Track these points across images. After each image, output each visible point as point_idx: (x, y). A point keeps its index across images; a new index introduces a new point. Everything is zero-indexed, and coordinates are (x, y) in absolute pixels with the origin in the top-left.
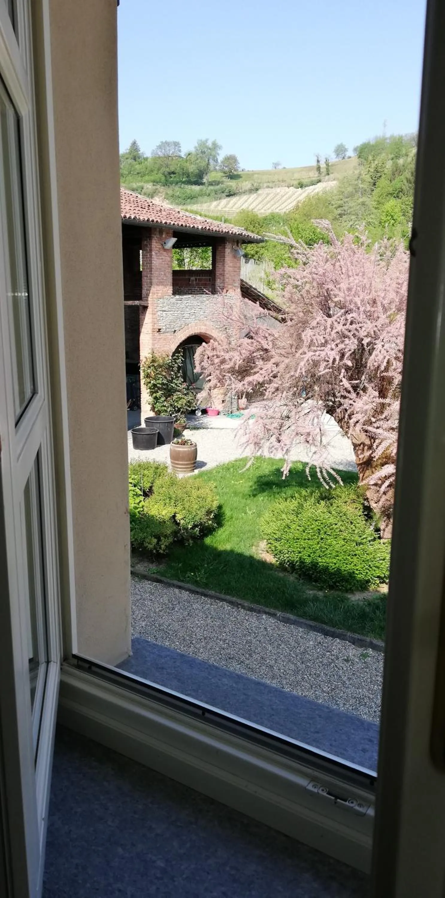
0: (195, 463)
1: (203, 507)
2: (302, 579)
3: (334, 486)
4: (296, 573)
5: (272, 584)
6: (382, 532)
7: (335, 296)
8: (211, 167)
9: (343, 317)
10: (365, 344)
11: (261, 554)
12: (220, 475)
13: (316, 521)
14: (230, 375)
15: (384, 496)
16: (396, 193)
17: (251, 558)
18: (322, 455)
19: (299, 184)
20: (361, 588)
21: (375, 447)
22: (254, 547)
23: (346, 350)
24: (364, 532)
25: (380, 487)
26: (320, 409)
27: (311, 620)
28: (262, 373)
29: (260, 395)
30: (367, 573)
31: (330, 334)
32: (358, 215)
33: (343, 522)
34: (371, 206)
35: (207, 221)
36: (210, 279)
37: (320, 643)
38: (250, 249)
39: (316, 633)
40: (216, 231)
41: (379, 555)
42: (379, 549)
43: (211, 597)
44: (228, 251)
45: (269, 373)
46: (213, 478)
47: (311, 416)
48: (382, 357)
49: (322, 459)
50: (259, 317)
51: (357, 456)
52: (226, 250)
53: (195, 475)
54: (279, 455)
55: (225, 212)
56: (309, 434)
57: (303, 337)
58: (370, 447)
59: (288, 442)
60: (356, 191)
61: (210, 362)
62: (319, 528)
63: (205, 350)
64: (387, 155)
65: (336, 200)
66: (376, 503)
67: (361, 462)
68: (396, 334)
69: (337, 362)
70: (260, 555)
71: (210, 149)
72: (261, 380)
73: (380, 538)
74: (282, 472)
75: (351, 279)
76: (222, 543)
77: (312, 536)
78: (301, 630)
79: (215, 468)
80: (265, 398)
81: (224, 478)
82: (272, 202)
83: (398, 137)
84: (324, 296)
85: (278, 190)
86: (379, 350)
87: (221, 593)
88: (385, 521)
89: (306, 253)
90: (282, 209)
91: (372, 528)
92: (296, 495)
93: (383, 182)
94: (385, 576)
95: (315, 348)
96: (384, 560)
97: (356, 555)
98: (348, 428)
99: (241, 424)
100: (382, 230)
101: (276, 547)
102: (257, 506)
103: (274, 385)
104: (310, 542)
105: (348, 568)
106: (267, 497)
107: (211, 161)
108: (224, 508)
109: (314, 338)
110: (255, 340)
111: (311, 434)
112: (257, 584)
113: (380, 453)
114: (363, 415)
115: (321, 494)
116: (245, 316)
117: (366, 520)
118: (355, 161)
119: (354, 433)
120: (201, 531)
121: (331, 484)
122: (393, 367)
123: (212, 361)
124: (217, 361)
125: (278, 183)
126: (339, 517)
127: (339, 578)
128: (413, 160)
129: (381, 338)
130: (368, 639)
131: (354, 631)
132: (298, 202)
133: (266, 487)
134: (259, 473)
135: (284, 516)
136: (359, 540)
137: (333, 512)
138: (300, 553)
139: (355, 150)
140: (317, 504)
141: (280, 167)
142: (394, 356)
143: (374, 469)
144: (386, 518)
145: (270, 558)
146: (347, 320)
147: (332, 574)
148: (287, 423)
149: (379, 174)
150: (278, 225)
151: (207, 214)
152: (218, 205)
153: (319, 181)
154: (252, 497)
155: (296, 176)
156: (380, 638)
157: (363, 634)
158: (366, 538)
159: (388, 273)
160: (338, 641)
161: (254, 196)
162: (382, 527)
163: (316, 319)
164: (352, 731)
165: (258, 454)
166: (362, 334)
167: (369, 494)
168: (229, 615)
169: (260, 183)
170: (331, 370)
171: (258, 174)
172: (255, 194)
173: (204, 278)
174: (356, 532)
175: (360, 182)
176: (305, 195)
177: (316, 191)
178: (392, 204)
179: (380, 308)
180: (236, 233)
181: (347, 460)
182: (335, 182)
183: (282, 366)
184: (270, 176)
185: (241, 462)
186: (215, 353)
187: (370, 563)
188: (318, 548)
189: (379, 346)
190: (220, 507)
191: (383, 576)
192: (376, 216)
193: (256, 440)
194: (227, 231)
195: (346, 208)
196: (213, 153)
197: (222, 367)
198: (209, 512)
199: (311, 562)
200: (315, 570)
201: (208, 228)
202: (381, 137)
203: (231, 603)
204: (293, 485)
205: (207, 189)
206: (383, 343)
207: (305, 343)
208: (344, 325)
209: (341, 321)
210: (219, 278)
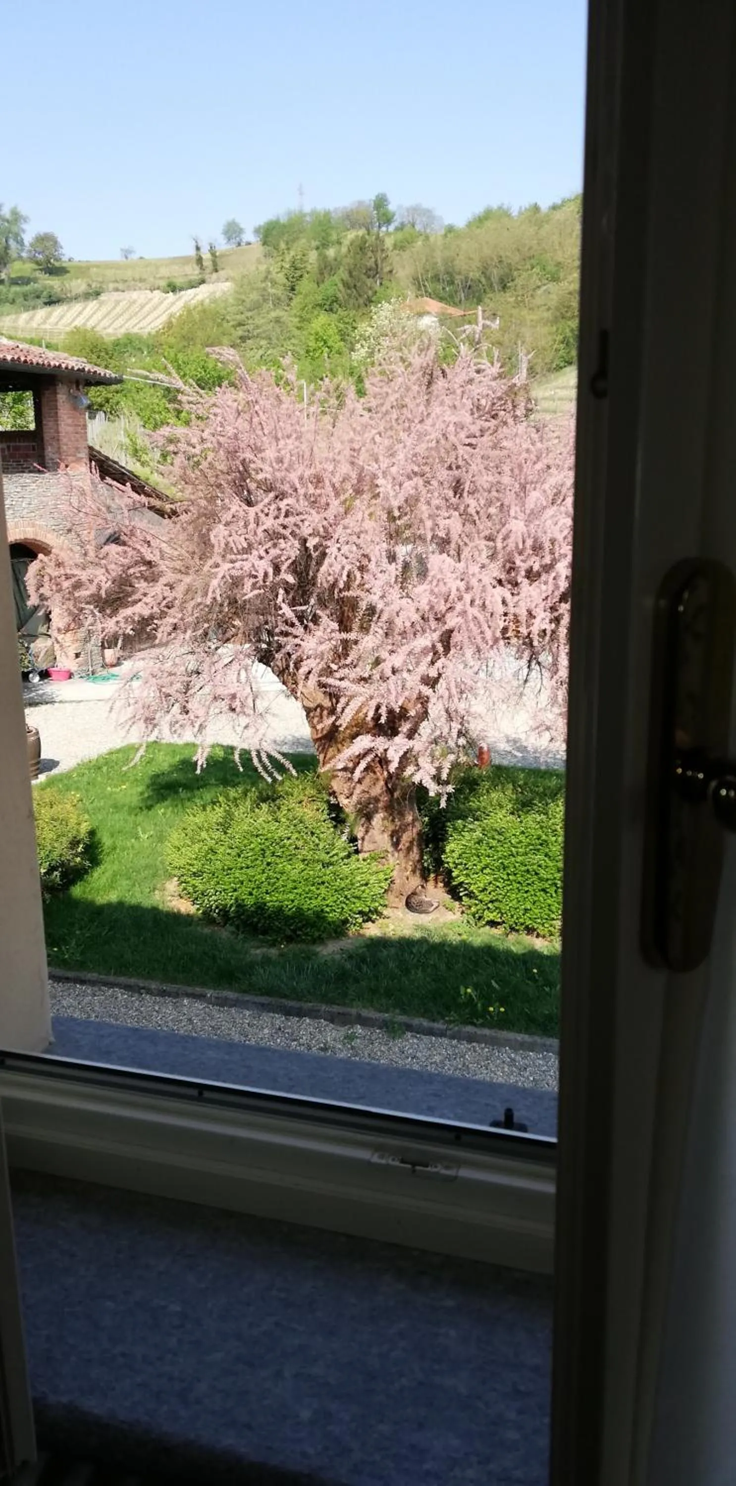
0: (38, 763)
1: (64, 836)
2: (243, 933)
3: (280, 778)
4: (231, 925)
5: (194, 947)
6: (360, 842)
7: (259, 470)
8: (13, 253)
9: (273, 507)
10: (312, 548)
11: (171, 901)
12: (85, 779)
13: (257, 836)
14: (92, 607)
15: (358, 785)
16: (328, 303)
17: (155, 911)
18: (258, 730)
19: (169, 286)
20: (336, 932)
21: (339, 710)
22: (157, 892)
23: (283, 558)
24: (333, 845)
25: (352, 773)
26: (249, 656)
27: (262, 995)
28: (147, 601)
29: (147, 639)
30: (343, 908)
31: (255, 533)
32: (270, 339)
33: (300, 833)
34: (290, 324)
35: (21, 346)
36: (33, 447)
37: (280, 1029)
38: (95, 394)
39: (272, 1014)
40: (38, 364)
41: (358, 878)
42: (359, 868)
43: (93, 983)
44: (62, 398)
45: (158, 601)
46: (74, 786)
47: (235, 666)
48: (339, 567)
49: (259, 735)
50: (134, 508)
51: (314, 727)
52: (59, 396)
53: (41, 783)
54: (188, 736)
55: (45, 331)
56: (234, 697)
57: (213, 540)
58: (332, 711)
59: (201, 712)
60: (265, 300)
61: (54, 587)
62: (263, 846)
63: (43, 568)
64: (309, 241)
65: (234, 314)
66: (348, 797)
67: (320, 735)
68: (357, 530)
69: (271, 578)
70: (169, 904)
71: (8, 221)
72: (146, 613)
73: (357, 852)
74: (196, 763)
75: (282, 443)
76: (101, 893)
77: (252, 862)
78: (247, 1013)
79: (75, 768)
80: (157, 641)
81: (93, 784)
82: (126, 316)
83: (323, 212)
84: (239, 472)
85: (134, 295)
86: (333, 556)
87: (108, 974)
88: (363, 825)
89: (202, 401)
90: (144, 328)
91: (344, 838)
92: (221, 799)
93: (306, 285)
94: (370, 911)
95: (233, 557)
96: (366, 884)
97: (323, 883)
98: (296, 683)
99: (120, 689)
100: (311, 364)
101: (194, 886)
102: (155, 824)
103: (170, 620)
104: (250, 872)
105: (312, 906)
106: (170, 809)
107: (12, 243)
108: (99, 835)
109: (230, 539)
110: (129, 546)
111: (238, 696)
112: (170, 951)
113: (348, 720)
114: (318, 660)
115: (260, 793)
116: (108, 508)
117: (335, 827)
118: (258, 249)
119: (304, 691)
120: (64, 875)
121: (276, 775)
122: (357, 582)
123: (57, 585)
124: (66, 584)
125: (133, 282)
126: (292, 827)
127: (300, 922)
128: (349, 251)
129: (336, 536)
130: (354, 1011)
131: (331, 1002)
132: (171, 316)
133: (168, 792)
134: (153, 769)
135: (204, 835)
136: (326, 858)
137: (283, 820)
138: (235, 890)
139: (257, 231)
140: (257, 810)
141: (134, 257)
142: (358, 564)
143: (340, 746)
144: (364, 819)
145: (185, 907)
146: (279, 509)
147: (288, 918)
148: (197, 682)
149: (299, 273)
150: (138, 354)
151: (13, 333)
152: (31, 319)
153: (203, 282)
154: (145, 812)
155: (164, 272)
156: (372, 1006)
157: (344, 1005)
158: (336, 854)
159: (335, 434)
160: (308, 1021)
161: (92, 305)
162: (359, 835)
163: (229, 509)
164: (410, 1088)
165: (152, 738)
166: (306, 531)
167: (336, 785)
168: (127, 1007)
169: (101, 283)
170: (262, 591)
171: (97, 266)
172: (95, 302)
173: (22, 444)
174: (321, 847)
175: (269, 284)
176: (180, 304)
177: (200, 297)
178: (323, 322)
179: (329, 489)
180: (73, 367)
181: (294, 737)
182: (228, 284)
183: (180, 589)
184: (118, 272)
185: (120, 755)
186: (62, 572)
187: (346, 893)
188: (263, 879)
189: (332, 550)
190: (92, 833)
191: (367, 909)
192: (301, 341)
193: (147, 714)
194: (57, 364)
195: (250, 327)
196: (15, 229)
197: (77, 595)
198: (74, 843)
199: (255, 904)
200: (262, 914)
201: (23, 359)
202: (297, 212)
203: (127, 987)
204: (212, 785)
205: (9, 291)
206: (338, 545)
207: (216, 548)
208: (276, 517)
209: (271, 512)
210: (51, 445)
